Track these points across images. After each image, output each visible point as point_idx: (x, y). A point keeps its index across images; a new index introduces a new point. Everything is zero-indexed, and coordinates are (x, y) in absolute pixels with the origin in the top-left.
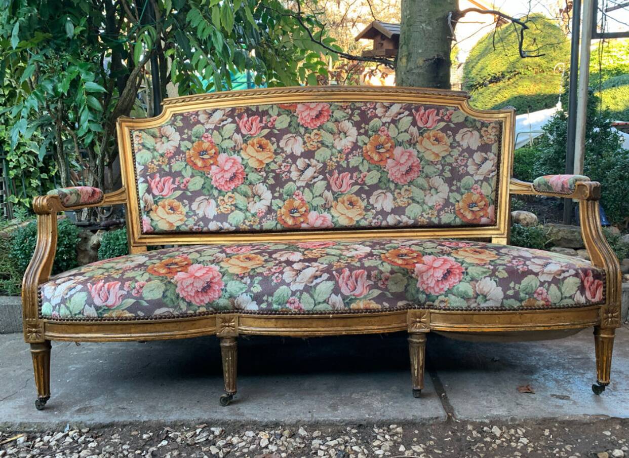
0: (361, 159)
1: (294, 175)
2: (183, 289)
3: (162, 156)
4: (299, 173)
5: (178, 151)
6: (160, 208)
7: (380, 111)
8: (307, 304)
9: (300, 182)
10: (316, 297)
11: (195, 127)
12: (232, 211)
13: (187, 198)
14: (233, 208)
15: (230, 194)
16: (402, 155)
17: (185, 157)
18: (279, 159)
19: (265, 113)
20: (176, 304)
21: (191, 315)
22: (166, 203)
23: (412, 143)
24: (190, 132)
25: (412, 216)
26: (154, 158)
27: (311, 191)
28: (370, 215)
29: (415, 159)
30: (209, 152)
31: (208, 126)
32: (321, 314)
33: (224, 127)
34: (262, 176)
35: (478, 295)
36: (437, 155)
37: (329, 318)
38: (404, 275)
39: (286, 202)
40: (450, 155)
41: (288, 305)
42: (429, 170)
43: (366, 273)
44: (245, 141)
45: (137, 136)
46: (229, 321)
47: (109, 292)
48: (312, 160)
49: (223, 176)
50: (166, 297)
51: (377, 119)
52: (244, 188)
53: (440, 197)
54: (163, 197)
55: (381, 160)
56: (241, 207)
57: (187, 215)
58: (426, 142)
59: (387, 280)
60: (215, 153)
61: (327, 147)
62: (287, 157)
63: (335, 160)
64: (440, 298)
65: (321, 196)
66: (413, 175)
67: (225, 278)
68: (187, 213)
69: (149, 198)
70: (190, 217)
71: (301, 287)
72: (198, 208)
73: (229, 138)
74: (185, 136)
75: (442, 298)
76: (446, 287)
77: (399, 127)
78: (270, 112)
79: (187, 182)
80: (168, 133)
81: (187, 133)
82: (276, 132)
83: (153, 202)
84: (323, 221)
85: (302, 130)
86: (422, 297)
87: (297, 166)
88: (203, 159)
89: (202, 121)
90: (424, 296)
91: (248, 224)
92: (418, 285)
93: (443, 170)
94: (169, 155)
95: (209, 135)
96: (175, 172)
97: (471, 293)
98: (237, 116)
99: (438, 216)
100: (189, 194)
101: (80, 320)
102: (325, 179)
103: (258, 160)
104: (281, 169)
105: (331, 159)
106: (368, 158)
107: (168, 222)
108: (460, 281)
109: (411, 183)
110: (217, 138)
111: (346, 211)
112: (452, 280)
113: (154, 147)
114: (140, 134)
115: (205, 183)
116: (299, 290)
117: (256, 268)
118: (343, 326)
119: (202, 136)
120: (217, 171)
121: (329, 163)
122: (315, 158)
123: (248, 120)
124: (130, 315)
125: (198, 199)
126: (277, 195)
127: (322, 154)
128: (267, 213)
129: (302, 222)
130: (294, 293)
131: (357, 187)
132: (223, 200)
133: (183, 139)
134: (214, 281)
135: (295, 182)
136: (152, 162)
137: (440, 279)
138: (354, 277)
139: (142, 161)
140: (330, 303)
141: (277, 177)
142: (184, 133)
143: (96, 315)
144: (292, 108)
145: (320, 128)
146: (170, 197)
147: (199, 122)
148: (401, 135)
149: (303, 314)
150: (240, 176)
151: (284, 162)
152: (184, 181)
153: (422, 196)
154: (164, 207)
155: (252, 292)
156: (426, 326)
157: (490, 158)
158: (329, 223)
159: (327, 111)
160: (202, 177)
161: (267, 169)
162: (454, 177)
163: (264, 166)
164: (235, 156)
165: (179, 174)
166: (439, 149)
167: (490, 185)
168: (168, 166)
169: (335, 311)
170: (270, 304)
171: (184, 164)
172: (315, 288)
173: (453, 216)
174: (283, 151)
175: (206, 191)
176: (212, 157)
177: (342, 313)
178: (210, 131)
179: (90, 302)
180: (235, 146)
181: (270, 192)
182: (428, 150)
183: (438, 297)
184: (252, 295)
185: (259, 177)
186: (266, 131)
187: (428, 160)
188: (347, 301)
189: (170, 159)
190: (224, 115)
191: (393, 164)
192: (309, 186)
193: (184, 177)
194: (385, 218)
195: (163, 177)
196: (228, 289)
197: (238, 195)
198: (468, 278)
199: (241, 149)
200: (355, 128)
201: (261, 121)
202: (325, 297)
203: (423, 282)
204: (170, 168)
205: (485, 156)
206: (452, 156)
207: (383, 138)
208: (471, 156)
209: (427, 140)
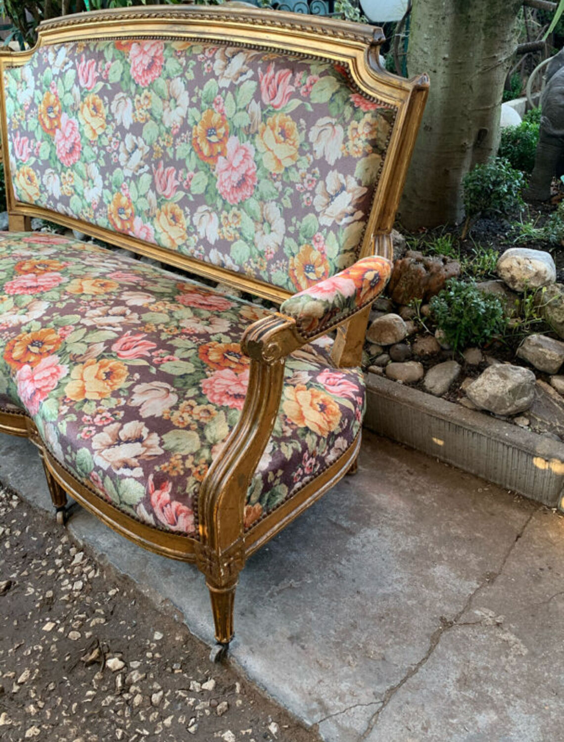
0: (188, 148)
1: (122, 158)
3: (21, 108)
4: (126, 156)
5: (33, 103)
6: (21, 175)
7: (218, 65)
9: (127, 170)
11: (46, 71)
12: (72, 195)
13: (39, 168)
14: (73, 191)
15: (69, 171)
16: (236, 151)
17: (37, 113)
18: (110, 131)
19: (101, 55)
22: (25, 171)
23: (250, 133)
24: (41, 78)
25: (237, 260)
26: (16, 109)
27: (137, 187)
28: (192, 242)
29: (251, 163)
30: (55, 109)
31: (54, 71)
33: (67, 74)
34: (95, 153)
36: (279, 163)
39: (114, 196)
40: (296, 166)
42: (266, 187)
44: (82, 98)
48: (139, 138)
49: (64, 146)
51: (213, 80)
52: (81, 166)
53: (272, 240)
54: (23, 163)
55: (211, 156)
56: (78, 191)
57: (40, 190)
58: (269, 137)
60: (59, 112)
61: (156, 120)
62: (117, 129)
63: (162, 144)
65: (145, 196)
66: (245, 192)
68: (40, 187)
70: (43, 192)
72: (48, 182)
73: (70, 91)
74: (38, 83)
77: (238, 99)
78: (106, 54)
79: (39, 148)
80: (27, 77)
82: (109, 87)
83: (16, 165)
84: (147, 234)
85: (133, 88)
87: (125, 145)
88: (50, 118)
91: (85, 214)
93: (282, 194)
94: (26, 108)
95: (55, 84)
96: (30, 132)
98: (77, 57)
99: (268, 270)
100: (40, 163)
102: (150, 171)
103: (92, 128)
104: (111, 146)
105: (158, 142)
106: (196, 149)
107: (29, 194)
109: (241, 205)
110: (60, 89)
111: (168, 228)
113: (16, 95)
115: (51, 152)
119: (50, 85)
120: (60, 137)
121: (156, 147)
122: (143, 136)
123: (85, 66)
125: (47, 172)
126: (107, 183)
127: (150, 131)
128: (99, 207)
129: (129, 229)
131: (182, 194)
132: (65, 178)
133: (36, 87)
135: (122, 168)
136: (15, 115)
139: (8, 113)
141: (107, 158)
142: (38, 79)
144: (126, 50)
145: (151, 87)
146: (27, 164)
147: (48, 64)
148: (239, 114)
150: (77, 148)
151: (113, 135)
152: (37, 145)
153: (252, 232)
154: (24, 175)
157: (348, 187)
158: (152, 240)
159: (161, 58)
160: (49, 143)
161: (99, 143)
162: (295, 210)
163: (97, 138)
164: (74, 119)
165: (33, 135)
166: (283, 151)
167: (338, 238)
168: (25, 123)
171: (36, 122)
173: (284, 277)
174: (114, 120)
175: (52, 162)
176: (56, 117)
178: (56, 78)
180: (74, 104)
181: (101, 177)
182: (269, 150)
185: (92, 154)
186: (100, 85)
187: (266, 170)
189: (27, 113)
190: (66, 55)
191: (224, 167)
192: (135, 178)
193: (36, 140)
194: (207, 252)
195: (22, 137)
197: (76, 174)
199: (79, 109)
200: (187, 94)
201: (97, 69)
204: (27, 125)
205: (343, 181)
206: (298, 169)
207: (216, 117)
208: (323, 176)
209: (271, 132)
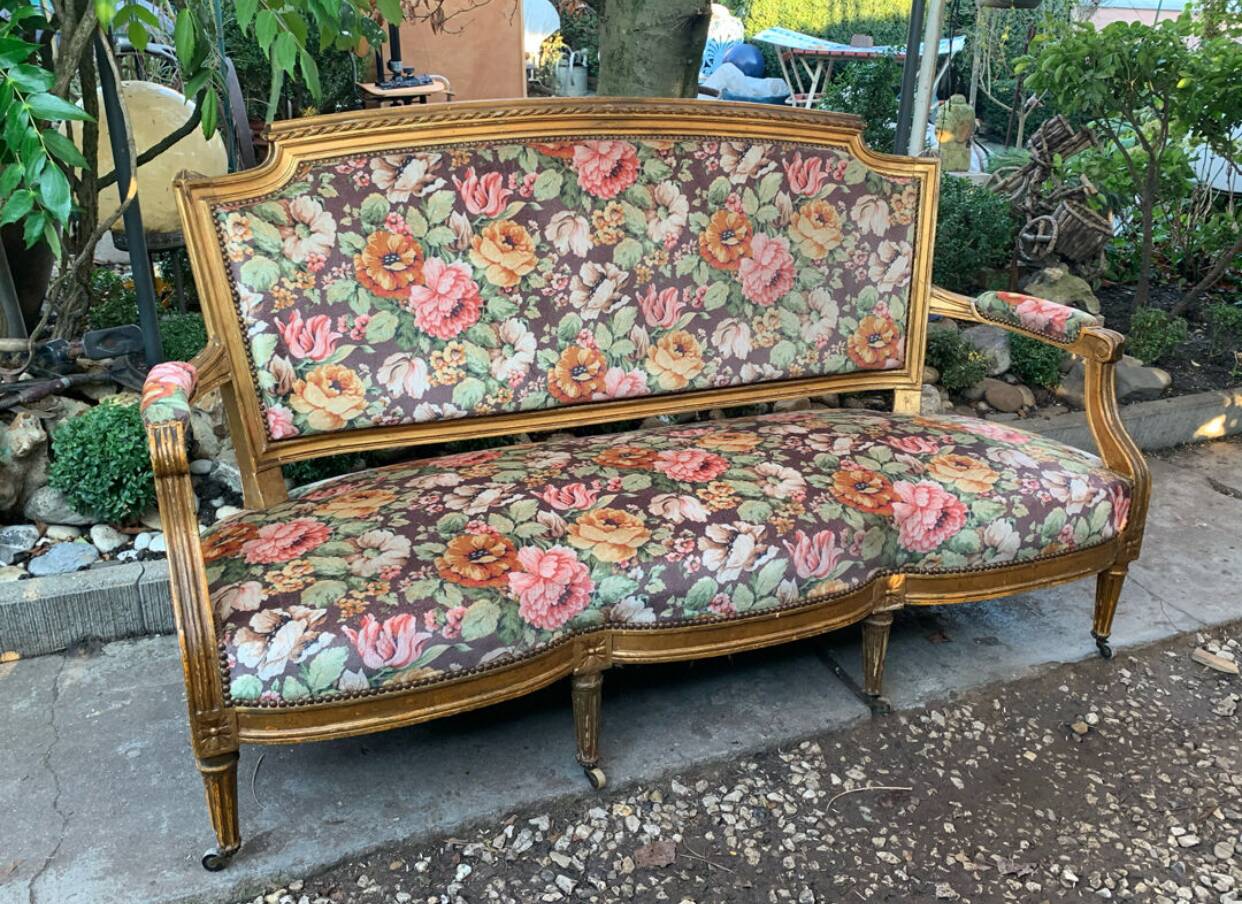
0: (695, 259)
1: (577, 297)
2: (529, 608)
3: (301, 268)
4: (585, 294)
5: (335, 256)
6: (310, 386)
7: (726, 162)
8: (742, 601)
9: (587, 312)
10: (757, 589)
11: (367, 200)
12: (460, 380)
13: (367, 359)
14: (462, 373)
15: (453, 344)
16: (765, 248)
17: (352, 269)
18: (547, 266)
19: (512, 166)
20: (518, 637)
21: (542, 650)
22: (323, 374)
23: (781, 226)
24: (355, 212)
25: (780, 363)
26: (283, 274)
27: (609, 328)
28: (712, 367)
29: (787, 256)
30: (404, 256)
31: (394, 198)
32: (763, 613)
33: (430, 200)
34: (515, 303)
35: (986, 547)
36: (821, 247)
37: (774, 618)
38: (881, 528)
39: (563, 354)
40: (841, 246)
41: (710, 609)
42: (809, 276)
43: (833, 536)
44: (477, 230)
45: (238, 224)
46: (596, 645)
47: (396, 640)
48: (608, 265)
49: (437, 308)
50: (504, 628)
51: (722, 178)
52: (482, 330)
53: (824, 326)
54: (314, 362)
55: (731, 261)
56: (477, 369)
57: (370, 396)
58: (805, 225)
59: (860, 541)
60: (415, 258)
61: (635, 236)
62: (562, 260)
63: (650, 263)
64: (928, 557)
65: (626, 336)
66: (783, 287)
67: (596, 573)
68: (368, 391)
69: (285, 365)
70: (375, 398)
71: (734, 575)
72: (392, 378)
73: (443, 223)
74: (346, 221)
75: (932, 556)
76: (940, 538)
77: (760, 193)
78: (523, 164)
79: (363, 326)
80: (307, 215)
81: (351, 214)
82: (537, 207)
83: (293, 374)
84: (633, 385)
85: (587, 202)
86: (901, 558)
87: (581, 279)
88: (391, 271)
89: (381, 186)
90: (905, 556)
91: (492, 402)
92: (900, 541)
93: (830, 276)
94: (317, 267)
95: (400, 218)
96: (336, 304)
97: (976, 545)
98: (455, 172)
99: (821, 359)
100: (370, 350)
101: (329, 700)
102: (633, 302)
103: (505, 269)
104: (551, 286)
105: (643, 262)
106: (707, 258)
107: (331, 414)
108: (962, 528)
109: (778, 303)
110: (416, 224)
111: (671, 364)
112: (951, 527)
113: (282, 249)
114: (244, 220)
115: (400, 325)
116: (732, 581)
117: (645, 546)
118: (793, 628)
119: (385, 221)
120: (423, 297)
121: (641, 270)
122: (615, 260)
123: (478, 183)
124: (435, 673)
125: (389, 360)
126: (545, 340)
127: (627, 252)
128: (528, 379)
129: (594, 391)
130: (722, 588)
131: (690, 316)
132: (442, 358)
133: (341, 229)
134: (576, 581)
135: (578, 311)
136: (281, 284)
137: (931, 527)
138: (816, 546)
139: (257, 284)
140: (778, 594)
141: (545, 304)
142: (344, 215)
143: (366, 686)
144: (564, 155)
145: (621, 197)
146: (329, 359)
147: (372, 188)
148: (763, 209)
149: (734, 619)
150: (472, 306)
151: (555, 271)
152: (357, 322)
153: (797, 326)
154: (318, 383)
155: (647, 593)
156: (898, 601)
157: (904, 251)
158: (643, 389)
159: (633, 160)
160: (392, 311)
161: (523, 287)
162: (848, 288)
163: (519, 281)
164: (459, 263)
165: (342, 308)
166: (825, 236)
167: (902, 300)
168: (317, 292)
169: (785, 606)
170: (678, 610)
171: (352, 285)
172: (757, 575)
173: (842, 359)
174: (553, 250)
175: (404, 341)
176: (410, 267)
177: (794, 607)
178: (401, 208)
179: (354, 663)
180: (456, 241)
181: (532, 334)
182: (807, 238)
183: (925, 555)
184: (647, 597)
185: (510, 306)
186: (517, 207)
187: (807, 258)
188: (803, 586)
189: (319, 274)
190: (427, 172)
191: (751, 267)
192: (605, 318)
193: (354, 315)
194: (737, 371)
195: (309, 317)
196: (600, 591)
197: (470, 344)
198: (974, 522)
199: (470, 247)
200: (684, 197)
201: (505, 185)
202: (773, 586)
203: (906, 536)
204: (323, 295)
205: (897, 247)
206: (844, 249)
207: (732, 217)
208: (874, 249)
209: (806, 220)
